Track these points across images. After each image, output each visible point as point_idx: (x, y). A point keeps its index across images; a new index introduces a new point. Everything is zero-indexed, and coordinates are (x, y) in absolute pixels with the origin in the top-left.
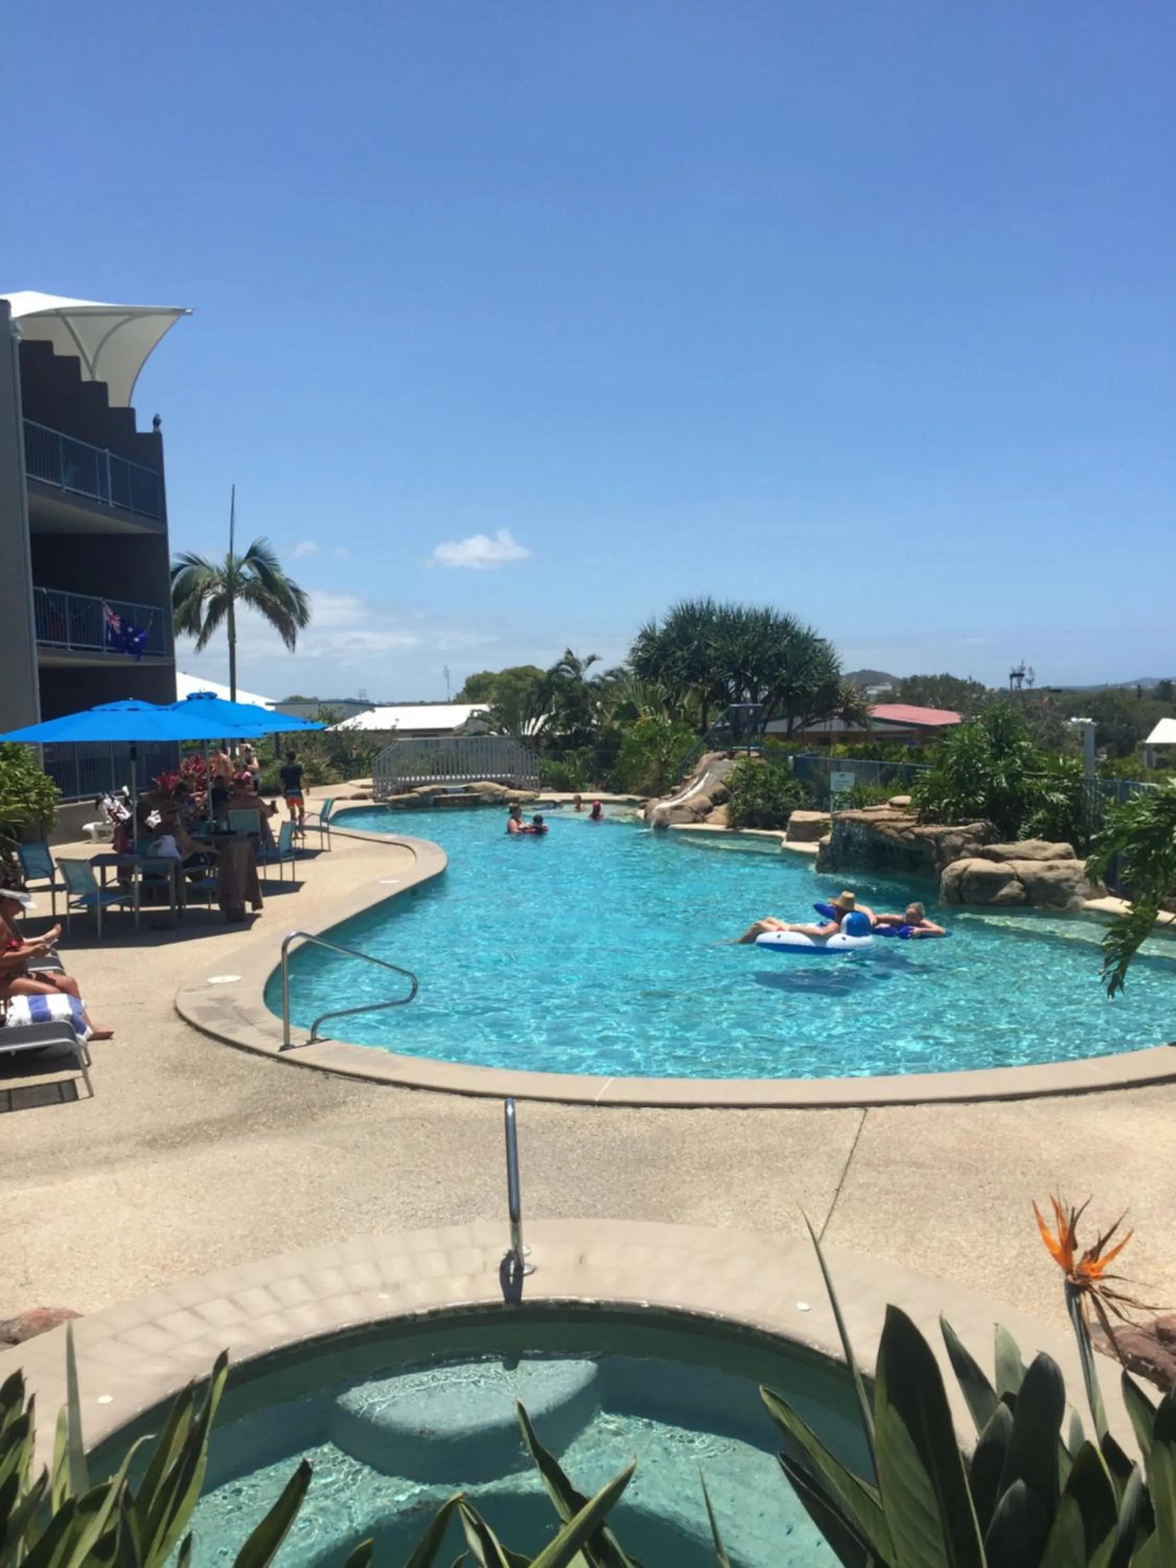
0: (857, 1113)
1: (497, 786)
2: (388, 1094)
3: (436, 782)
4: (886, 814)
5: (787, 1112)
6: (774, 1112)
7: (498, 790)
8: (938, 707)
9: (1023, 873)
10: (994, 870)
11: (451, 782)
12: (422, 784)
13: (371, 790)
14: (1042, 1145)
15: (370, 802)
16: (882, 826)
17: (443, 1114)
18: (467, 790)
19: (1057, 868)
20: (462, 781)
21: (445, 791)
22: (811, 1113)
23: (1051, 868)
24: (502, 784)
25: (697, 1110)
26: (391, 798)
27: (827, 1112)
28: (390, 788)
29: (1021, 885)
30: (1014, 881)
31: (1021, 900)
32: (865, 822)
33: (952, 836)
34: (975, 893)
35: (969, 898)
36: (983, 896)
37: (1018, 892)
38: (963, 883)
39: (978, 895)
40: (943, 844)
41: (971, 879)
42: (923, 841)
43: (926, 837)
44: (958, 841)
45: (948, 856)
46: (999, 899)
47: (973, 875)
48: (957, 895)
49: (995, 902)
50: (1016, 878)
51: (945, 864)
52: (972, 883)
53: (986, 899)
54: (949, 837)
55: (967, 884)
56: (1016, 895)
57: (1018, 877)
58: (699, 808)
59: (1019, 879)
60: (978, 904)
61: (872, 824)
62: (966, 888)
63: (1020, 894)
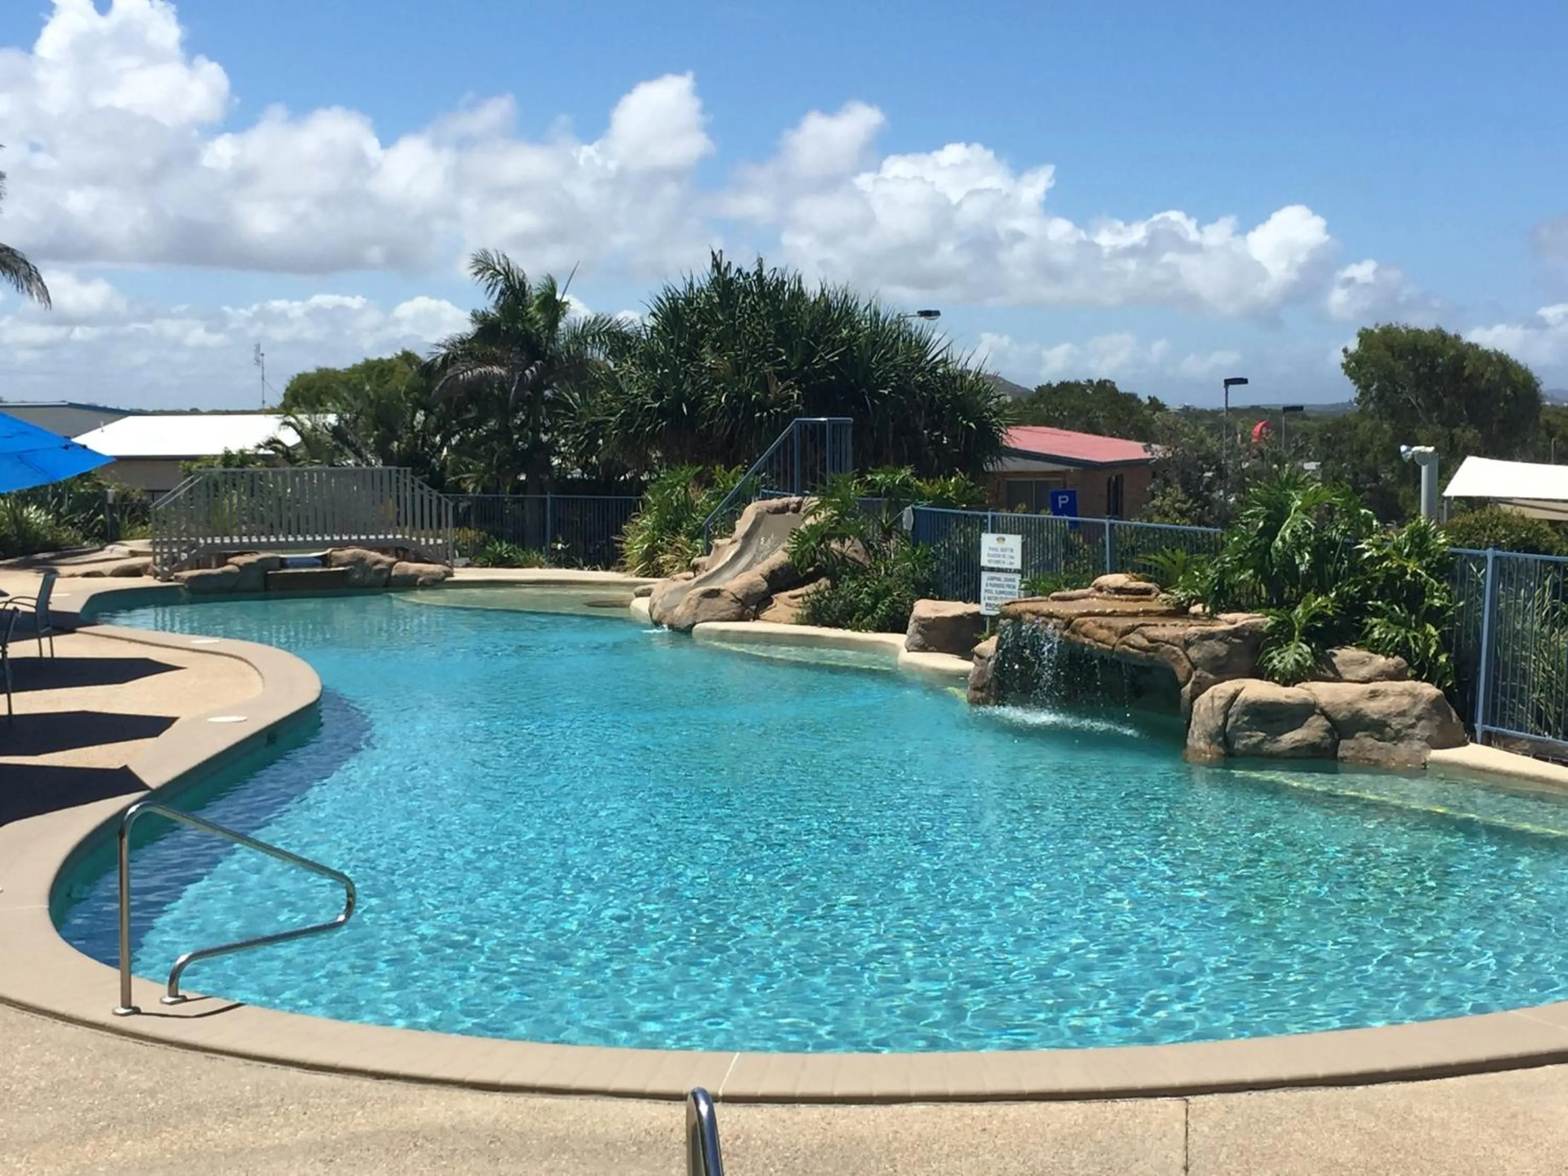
0: (1173, 1105)
1: (375, 555)
2: (334, 1092)
3: (269, 547)
4: (1097, 604)
5: (1054, 1106)
6: (1033, 1106)
7: (378, 562)
8: (1113, 436)
9: (1328, 704)
10: (1283, 699)
11: (296, 546)
12: (243, 550)
13: (149, 559)
14: (1499, 1151)
15: (146, 581)
16: (1089, 624)
17: (447, 1125)
18: (325, 560)
19: (1385, 694)
20: (315, 546)
21: (283, 563)
22: (1095, 1106)
23: (1374, 695)
24: (384, 551)
25: (896, 1107)
26: (187, 574)
27: (1122, 1104)
28: (184, 556)
29: (1326, 723)
30: (1315, 717)
31: (1326, 748)
32: (1057, 617)
33: (1212, 642)
34: (1250, 737)
35: (1239, 745)
36: (1262, 741)
37: (1322, 734)
38: (1231, 720)
39: (1254, 740)
40: (1193, 653)
41: (1244, 713)
42: (1162, 649)
43: (1167, 642)
44: (1220, 649)
45: (1205, 674)
46: (1289, 746)
47: (1248, 706)
48: (1220, 739)
49: (1283, 752)
50: (1318, 711)
51: (1200, 687)
52: (1246, 719)
53: (1267, 747)
54: (1206, 643)
55: (1237, 721)
56: (1318, 740)
57: (1322, 709)
58: (747, 595)
59: (1324, 713)
60: (1253, 755)
61: (1071, 621)
62: (1235, 728)
63: (1323, 738)
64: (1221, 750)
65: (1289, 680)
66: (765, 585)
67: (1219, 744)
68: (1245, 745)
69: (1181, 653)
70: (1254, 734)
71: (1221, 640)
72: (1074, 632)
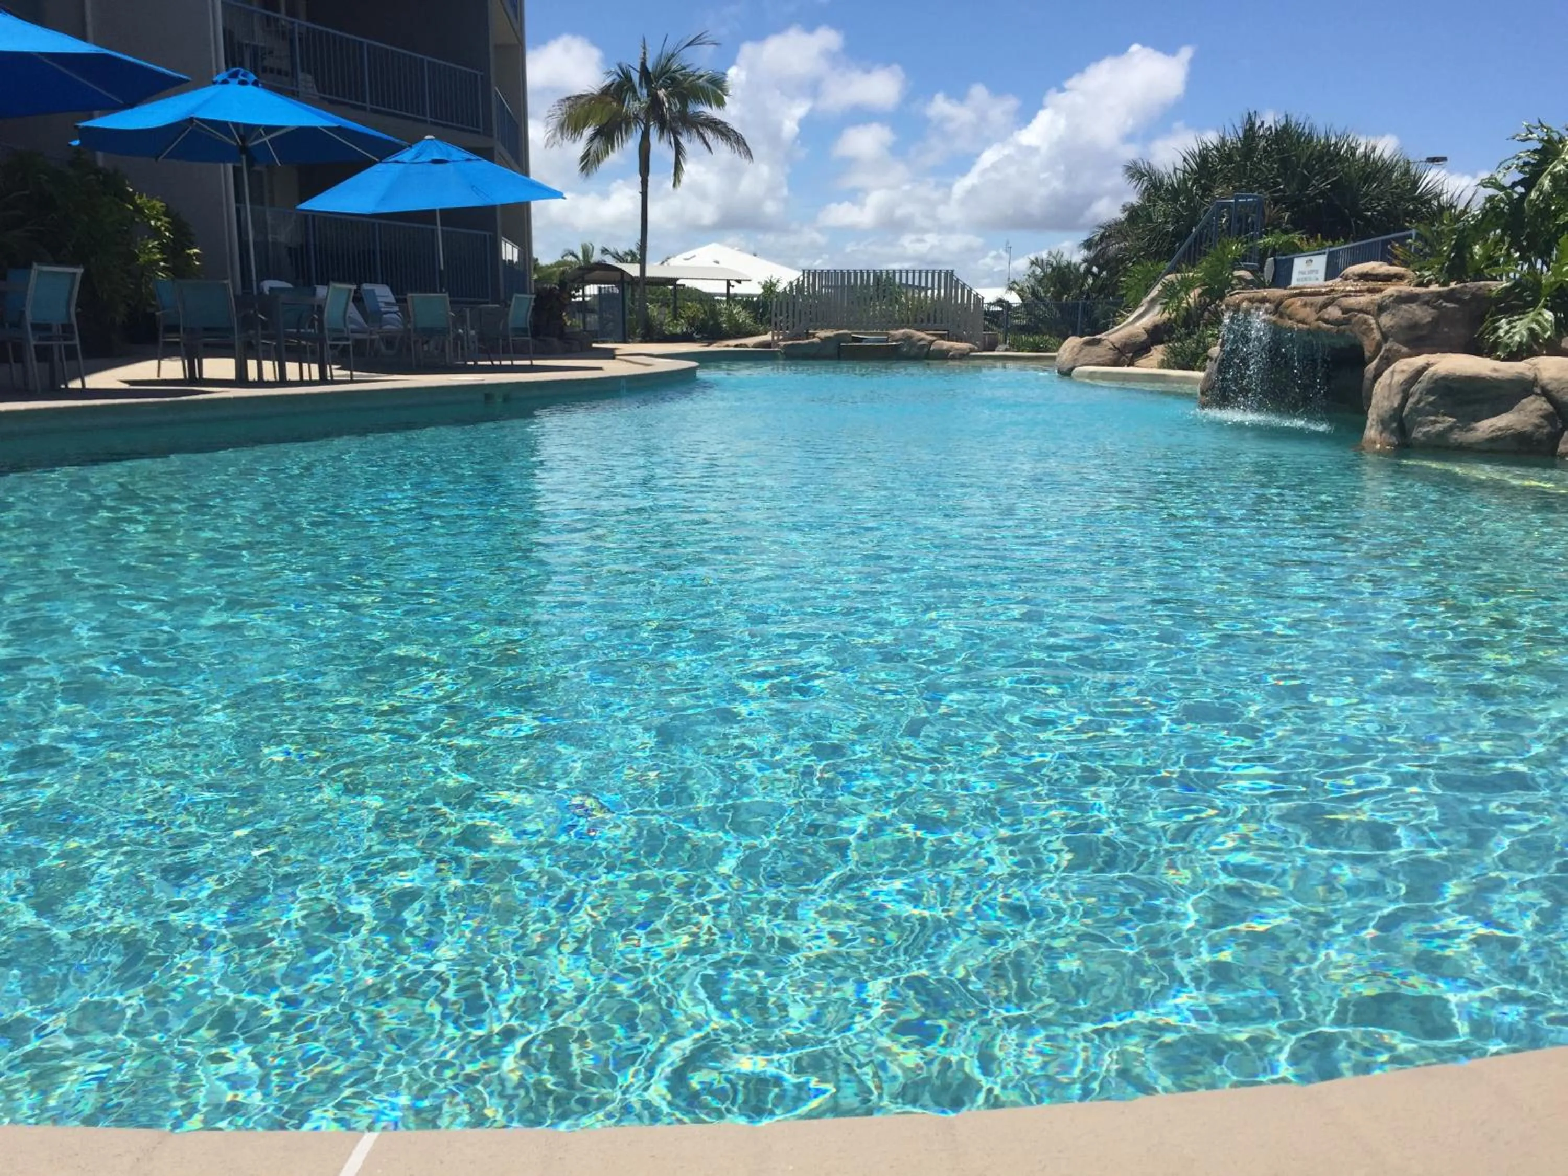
7: (921, 339)
9: (1554, 382)
16: (1296, 304)
29: (1547, 406)
30: (1532, 398)
31: (1539, 442)
32: (1269, 301)
33: (1414, 306)
34: (1434, 423)
35: (1418, 434)
36: (1451, 429)
37: (1537, 421)
38: (1411, 400)
39: (1439, 427)
40: (1386, 320)
41: (1430, 391)
42: (1354, 320)
43: (1361, 311)
44: (1423, 314)
45: (1396, 346)
46: (1486, 436)
47: (1436, 381)
48: (1394, 425)
49: (1477, 443)
50: (1538, 390)
51: (1388, 361)
52: (1432, 398)
53: (1458, 436)
54: (1404, 307)
55: (1419, 402)
56: (1529, 428)
57: (1543, 388)
58: (1125, 345)
59: (1546, 393)
60: (1437, 447)
61: (1281, 303)
62: (1415, 410)
63: (1538, 427)
64: (1394, 440)
65: (1515, 355)
66: (1145, 336)
67: (1393, 432)
68: (1425, 434)
69: (1372, 321)
70: (1440, 419)
71: (1427, 303)
72: (1281, 316)
